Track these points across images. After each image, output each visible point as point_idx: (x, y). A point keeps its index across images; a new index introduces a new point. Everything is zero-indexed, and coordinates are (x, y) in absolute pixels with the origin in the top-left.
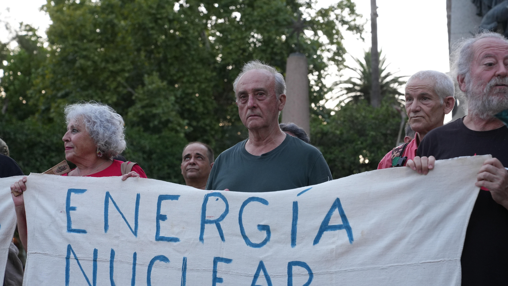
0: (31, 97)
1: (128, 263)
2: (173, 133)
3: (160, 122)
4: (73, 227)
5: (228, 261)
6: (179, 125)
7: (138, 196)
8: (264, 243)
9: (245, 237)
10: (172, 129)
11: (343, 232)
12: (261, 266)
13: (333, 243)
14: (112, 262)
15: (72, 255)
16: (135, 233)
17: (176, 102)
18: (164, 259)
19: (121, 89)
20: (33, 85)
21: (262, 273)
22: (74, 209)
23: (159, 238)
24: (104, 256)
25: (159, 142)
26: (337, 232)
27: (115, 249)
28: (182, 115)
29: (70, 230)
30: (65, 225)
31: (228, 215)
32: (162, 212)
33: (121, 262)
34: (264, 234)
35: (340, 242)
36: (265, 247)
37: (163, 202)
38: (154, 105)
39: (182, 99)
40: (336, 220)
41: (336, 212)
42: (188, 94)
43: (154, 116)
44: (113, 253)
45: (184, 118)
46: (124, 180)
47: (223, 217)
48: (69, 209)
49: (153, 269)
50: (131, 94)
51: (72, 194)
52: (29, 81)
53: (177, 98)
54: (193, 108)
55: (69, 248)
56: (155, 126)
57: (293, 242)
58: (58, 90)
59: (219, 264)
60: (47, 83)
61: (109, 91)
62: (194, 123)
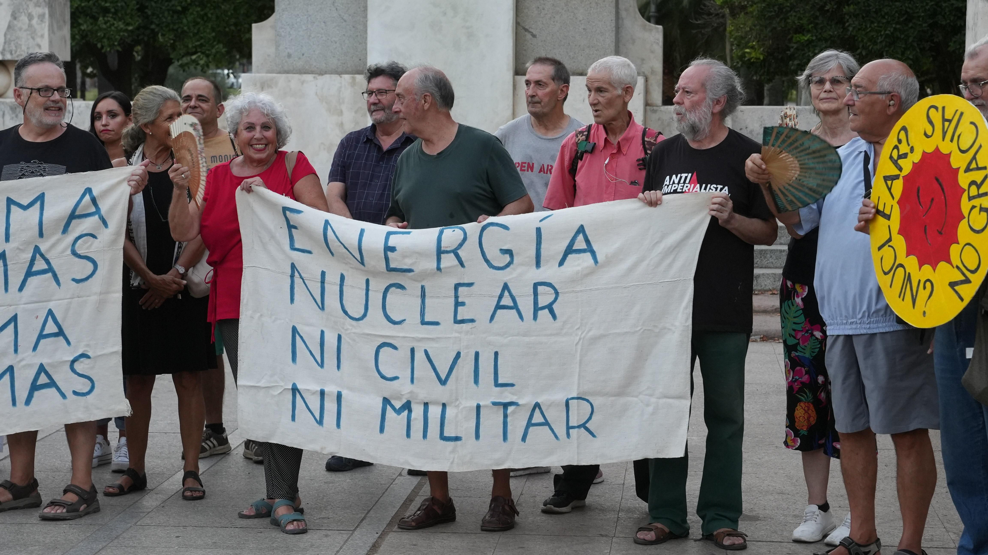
1: (360, 288)
4: (297, 246)
5: (470, 285)
8: (508, 266)
9: (487, 261)
11: (588, 255)
12: (506, 287)
13: (578, 265)
21: (506, 293)
23: (390, 270)
24: (333, 279)
26: (582, 255)
27: (345, 274)
29: (292, 247)
31: (467, 243)
33: (352, 287)
34: (507, 258)
35: (585, 264)
36: (508, 269)
37: (392, 236)
40: (580, 244)
41: (581, 237)
47: (461, 245)
51: (288, 213)
57: (538, 264)
59: (461, 289)
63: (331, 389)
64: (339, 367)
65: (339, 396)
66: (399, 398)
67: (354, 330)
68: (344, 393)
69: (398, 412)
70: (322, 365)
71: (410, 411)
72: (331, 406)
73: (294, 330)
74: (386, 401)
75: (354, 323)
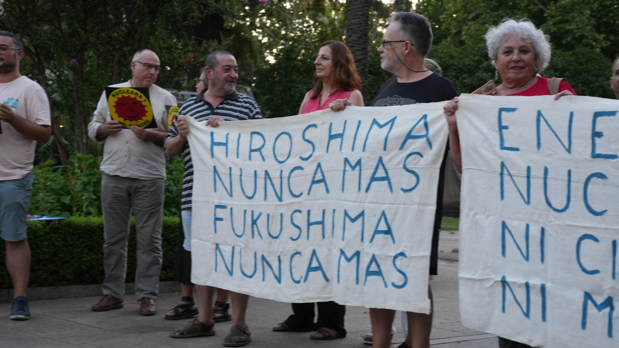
0: (443, 22)
1: (562, 180)
2: (587, 49)
3: (574, 38)
4: (506, 145)
6: (595, 40)
7: (572, 114)
10: (587, 45)
14: (545, 178)
15: (505, 172)
16: (569, 151)
17: (592, 16)
18: (601, 176)
19: (531, 7)
20: (445, 10)
22: (506, 128)
23: (595, 156)
24: (537, 173)
25: (572, 59)
27: (548, 166)
28: (598, 29)
29: (503, 148)
30: (498, 143)
32: (598, 129)
33: (555, 179)
37: (599, 119)
38: (567, 21)
39: (598, 11)
42: (605, 6)
43: (567, 32)
44: (546, 171)
45: (600, 33)
46: (557, 99)
48: (502, 128)
49: (590, 187)
50: (542, 12)
51: (504, 113)
52: (442, 6)
53: (593, 11)
54: (611, 21)
55: (503, 165)
56: (568, 42)
58: (469, 13)
60: (459, 6)
61: (519, 10)
62: (612, 37)
63: (535, 282)
64: (542, 260)
65: (543, 289)
66: (600, 294)
67: (557, 222)
68: (548, 286)
69: (600, 307)
70: (527, 258)
71: (612, 309)
72: (536, 298)
73: (504, 225)
74: (588, 296)
75: (557, 214)
